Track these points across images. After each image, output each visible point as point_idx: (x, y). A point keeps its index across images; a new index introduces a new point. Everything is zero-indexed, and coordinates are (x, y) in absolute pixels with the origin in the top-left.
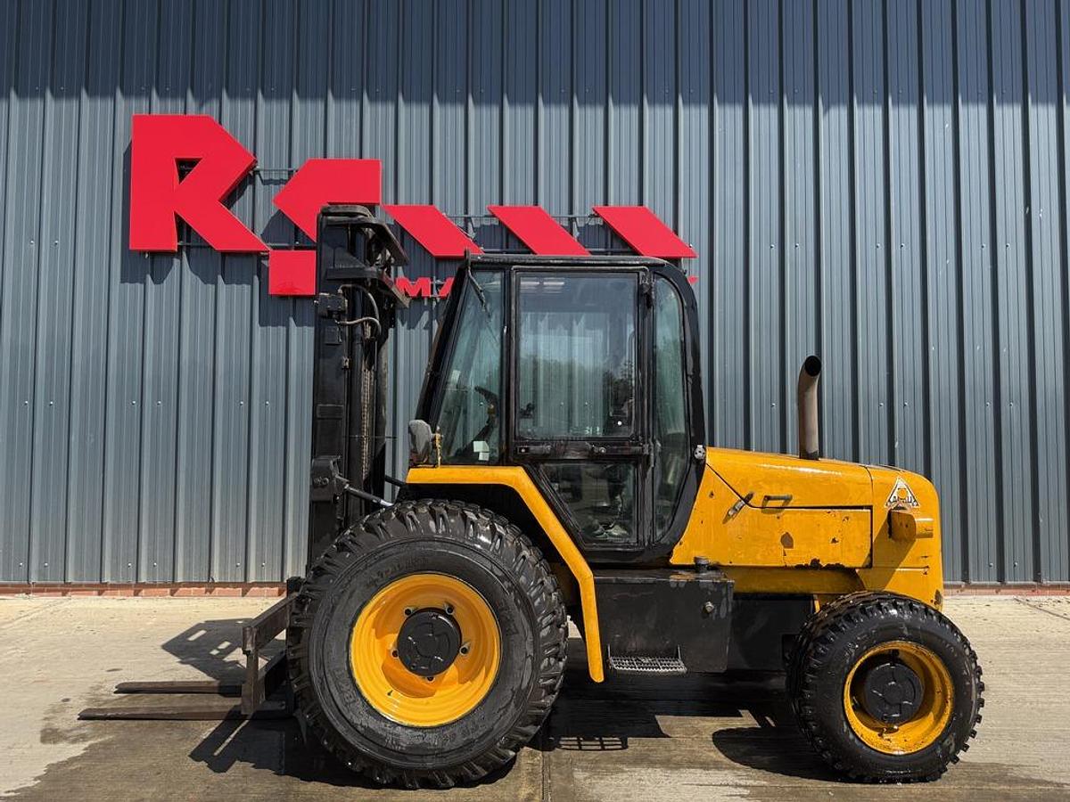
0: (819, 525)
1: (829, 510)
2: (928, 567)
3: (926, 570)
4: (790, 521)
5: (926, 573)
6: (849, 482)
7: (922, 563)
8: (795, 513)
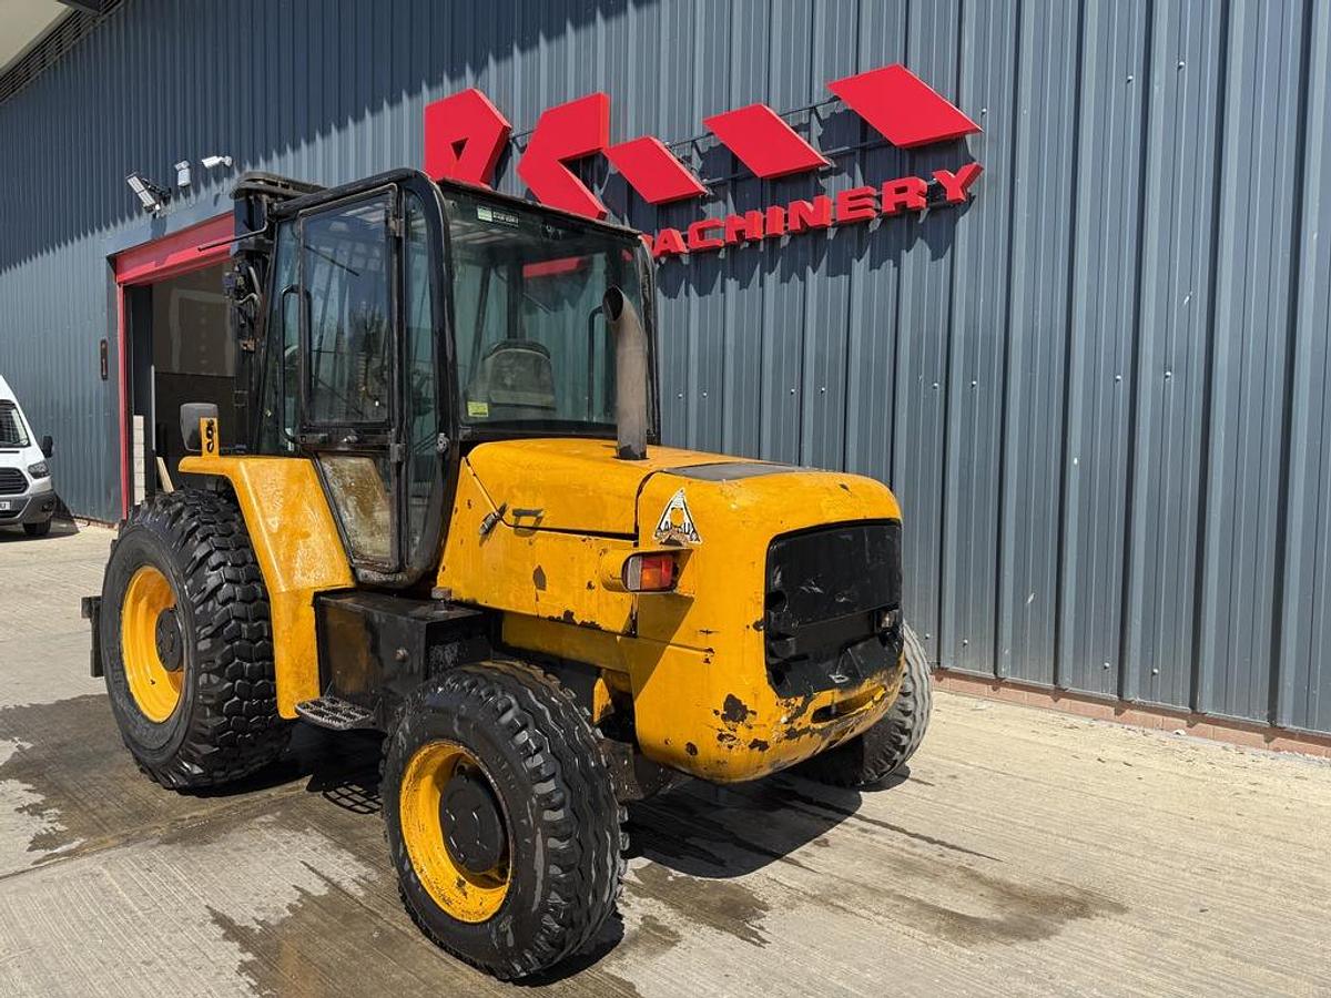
0: (573, 558)
1: (584, 537)
2: (711, 650)
3: (709, 655)
4: (545, 548)
5: (707, 661)
6: (608, 493)
7: (703, 642)
8: (548, 538)
